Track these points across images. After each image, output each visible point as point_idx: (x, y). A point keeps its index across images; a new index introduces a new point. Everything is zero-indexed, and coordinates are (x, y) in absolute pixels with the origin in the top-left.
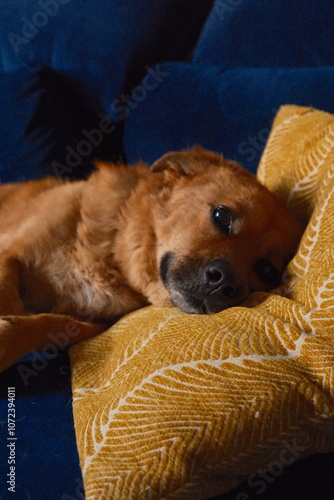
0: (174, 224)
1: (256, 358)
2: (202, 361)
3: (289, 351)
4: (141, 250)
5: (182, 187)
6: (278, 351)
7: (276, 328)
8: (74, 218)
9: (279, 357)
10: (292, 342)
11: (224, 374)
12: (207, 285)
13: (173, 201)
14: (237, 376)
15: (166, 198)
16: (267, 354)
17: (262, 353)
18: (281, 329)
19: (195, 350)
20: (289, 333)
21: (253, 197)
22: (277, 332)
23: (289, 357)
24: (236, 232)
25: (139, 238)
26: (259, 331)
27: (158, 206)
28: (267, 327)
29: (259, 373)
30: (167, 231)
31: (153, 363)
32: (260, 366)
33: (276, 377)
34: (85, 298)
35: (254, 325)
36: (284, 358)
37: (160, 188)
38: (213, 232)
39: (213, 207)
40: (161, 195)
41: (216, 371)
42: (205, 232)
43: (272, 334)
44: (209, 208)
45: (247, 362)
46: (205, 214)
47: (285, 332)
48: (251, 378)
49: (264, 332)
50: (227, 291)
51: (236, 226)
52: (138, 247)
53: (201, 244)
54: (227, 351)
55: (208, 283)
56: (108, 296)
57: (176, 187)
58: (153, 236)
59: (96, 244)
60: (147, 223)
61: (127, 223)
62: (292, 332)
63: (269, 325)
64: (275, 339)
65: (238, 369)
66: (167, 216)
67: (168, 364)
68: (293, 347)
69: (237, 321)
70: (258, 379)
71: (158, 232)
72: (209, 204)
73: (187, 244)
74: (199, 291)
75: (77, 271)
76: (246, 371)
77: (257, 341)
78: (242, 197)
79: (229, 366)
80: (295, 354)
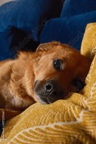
0: (40, 69)
1: (60, 124)
2: (37, 127)
3: (77, 119)
4: (30, 81)
5: (44, 55)
6: (72, 119)
7: (72, 108)
8: (10, 72)
9: (72, 123)
10: (78, 115)
11: (45, 132)
12: (47, 92)
13: (40, 61)
14: (50, 134)
15: (39, 60)
16: (66, 122)
17: (64, 121)
18: (74, 109)
19: (37, 121)
20: (77, 110)
21: (70, 54)
22: (72, 110)
23: (77, 122)
24: (63, 69)
25: (29, 76)
26: (65, 110)
27: (35, 63)
28: (68, 108)
29: (60, 132)
30: (38, 72)
31: (21, 128)
32: (61, 128)
33: (68, 133)
34: (15, 102)
35: (64, 108)
36: (75, 123)
37: (37, 57)
38: (54, 70)
39: (54, 60)
40: (37, 59)
41: (42, 131)
42: (50, 71)
43: (71, 111)
44: (52, 61)
45: (56, 126)
46: (51, 63)
47: (75, 110)
48: (56, 134)
49: (67, 111)
50: (55, 93)
51: (63, 66)
52: (29, 80)
53: (48, 75)
54: (48, 121)
55: (47, 91)
56: (22, 100)
57: (42, 55)
58: (34, 75)
59: (17, 81)
60: (31, 70)
61: (25, 71)
62: (78, 109)
63: (70, 107)
64: (72, 113)
65: (52, 130)
66: (38, 67)
67: (25, 129)
68: (79, 117)
69: (58, 106)
70: (60, 135)
71: (35, 73)
72: (52, 60)
73: (43, 76)
74: (44, 95)
75: (11, 92)
76: (55, 131)
77: (63, 116)
78: (66, 55)
79: (48, 129)
80: (80, 120)
